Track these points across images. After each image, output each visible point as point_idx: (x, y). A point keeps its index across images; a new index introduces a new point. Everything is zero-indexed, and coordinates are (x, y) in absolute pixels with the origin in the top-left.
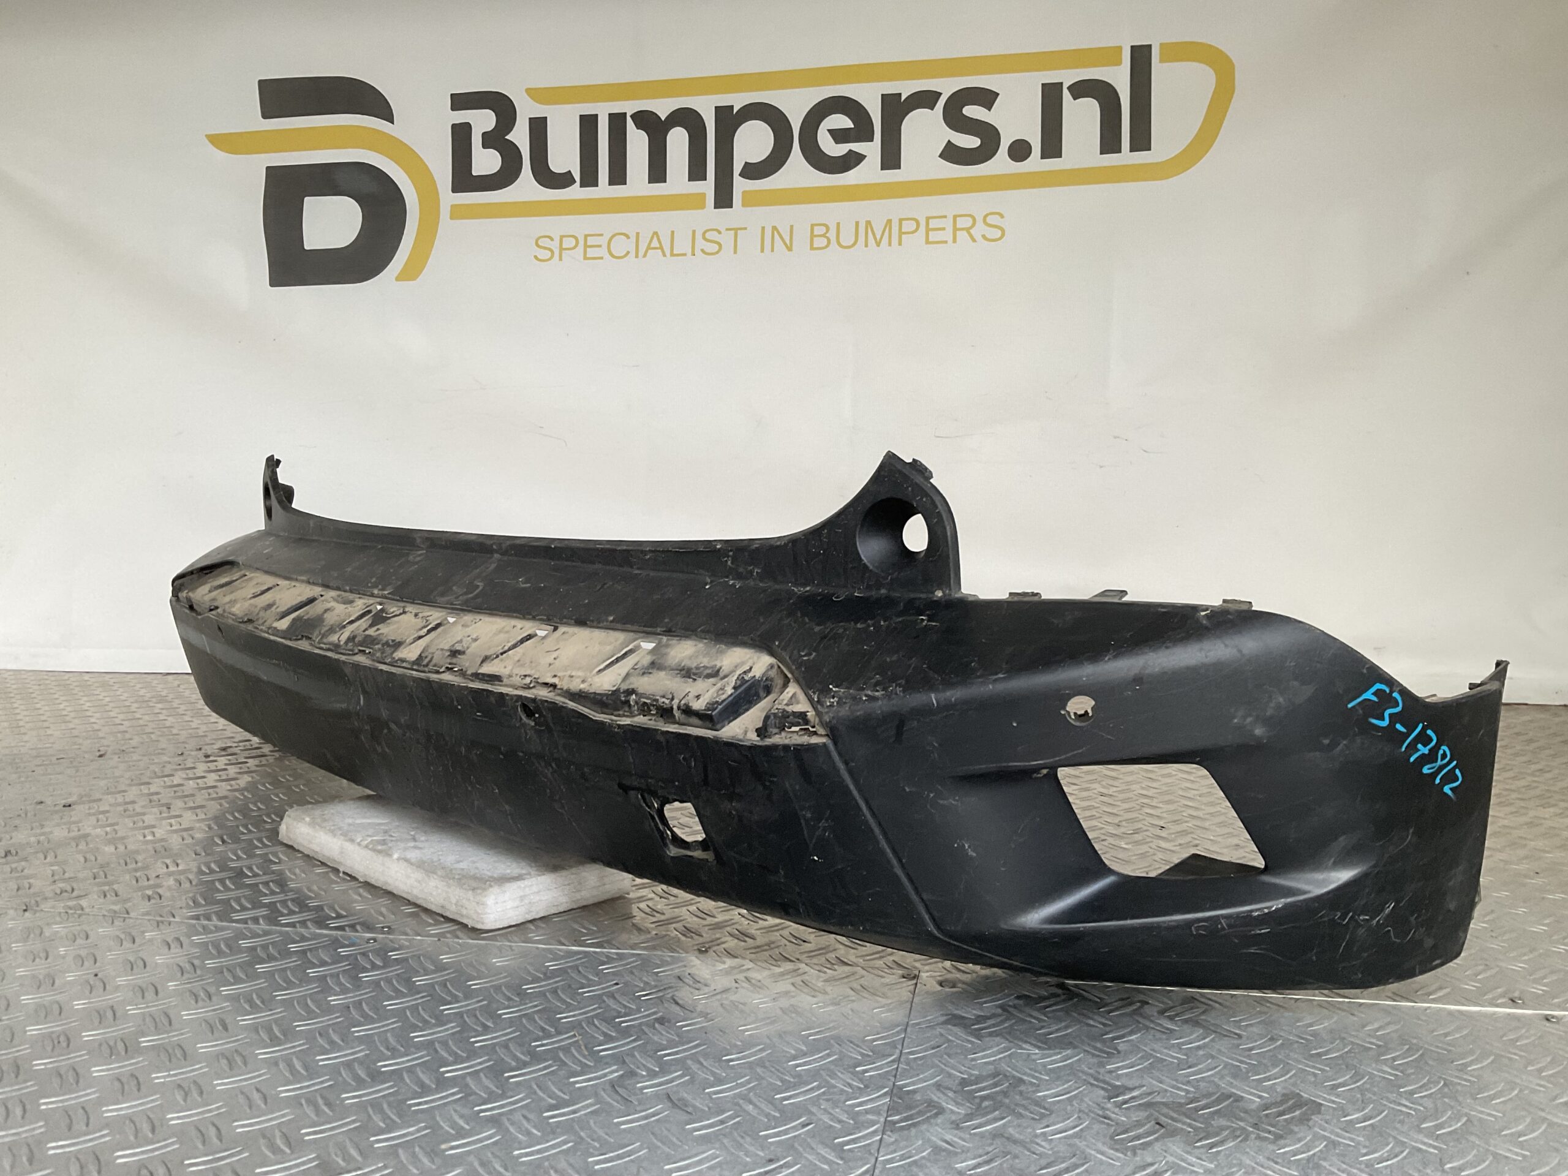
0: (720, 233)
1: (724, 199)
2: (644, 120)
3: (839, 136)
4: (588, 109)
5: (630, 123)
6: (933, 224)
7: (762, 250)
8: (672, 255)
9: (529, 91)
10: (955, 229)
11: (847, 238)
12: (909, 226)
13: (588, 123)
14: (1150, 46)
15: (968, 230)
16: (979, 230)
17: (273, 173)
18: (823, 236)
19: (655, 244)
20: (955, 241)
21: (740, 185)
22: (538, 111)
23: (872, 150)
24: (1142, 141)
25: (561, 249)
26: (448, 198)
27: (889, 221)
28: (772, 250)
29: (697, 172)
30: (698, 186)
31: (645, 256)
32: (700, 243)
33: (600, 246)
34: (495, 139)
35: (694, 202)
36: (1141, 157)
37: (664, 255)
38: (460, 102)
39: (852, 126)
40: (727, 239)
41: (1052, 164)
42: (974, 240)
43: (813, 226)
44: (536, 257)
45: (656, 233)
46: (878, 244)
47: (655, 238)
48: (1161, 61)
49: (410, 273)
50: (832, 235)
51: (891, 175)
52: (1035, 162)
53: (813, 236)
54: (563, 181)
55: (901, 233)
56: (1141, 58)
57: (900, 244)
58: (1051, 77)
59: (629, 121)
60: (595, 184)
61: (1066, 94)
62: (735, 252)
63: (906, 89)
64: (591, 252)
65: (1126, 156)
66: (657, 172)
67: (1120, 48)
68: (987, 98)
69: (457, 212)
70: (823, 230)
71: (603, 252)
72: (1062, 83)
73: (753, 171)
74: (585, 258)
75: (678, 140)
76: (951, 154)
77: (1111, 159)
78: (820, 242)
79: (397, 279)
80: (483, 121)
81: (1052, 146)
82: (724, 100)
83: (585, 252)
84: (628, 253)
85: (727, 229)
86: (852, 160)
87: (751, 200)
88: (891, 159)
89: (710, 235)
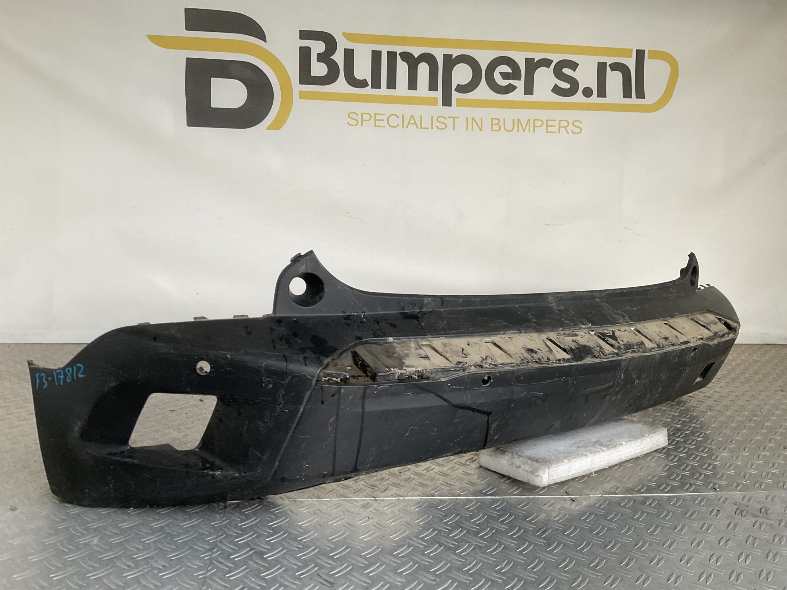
0: (445, 118)
1: (447, 101)
2: (406, 56)
3: (505, 76)
4: (377, 48)
5: (398, 58)
6: (550, 123)
7: (467, 130)
8: (421, 128)
9: (344, 34)
10: (560, 127)
11: (509, 127)
12: (538, 123)
13: (376, 55)
14: (644, 51)
15: (565, 127)
16: (571, 128)
17: (190, 62)
18: (498, 124)
19: (412, 121)
20: (559, 132)
21: (455, 95)
22: (350, 46)
23: (520, 84)
24: (641, 94)
25: (362, 120)
26: (297, 87)
27: (529, 120)
28: (472, 130)
29: (433, 87)
30: (433, 94)
31: (407, 127)
32: (436, 123)
33: (383, 120)
34: (323, 58)
35: (432, 102)
36: (640, 101)
37: (417, 128)
38: (305, 35)
39: (511, 72)
40: (449, 122)
41: (601, 100)
42: (568, 133)
43: (492, 119)
44: (348, 123)
45: (412, 116)
46: (524, 131)
47: (412, 119)
48: (649, 58)
49: (276, 125)
50: (502, 124)
51: (528, 98)
52: (594, 98)
53: (492, 124)
54: (362, 84)
55: (535, 127)
56: (640, 55)
57: (534, 132)
58: (602, 59)
59: (398, 56)
60: (379, 87)
61: (608, 68)
62: (454, 129)
63: (537, 57)
64: (378, 123)
65: (634, 100)
66: (412, 84)
67: (632, 50)
68: (573, 66)
69: (303, 95)
70: (497, 122)
71: (384, 123)
72: (606, 63)
73: (461, 89)
74: (375, 126)
75: (423, 69)
76: (556, 90)
77: (628, 101)
78: (496, 127)
79: (268, 129)
80: (318, 47)
81: (602, 93)
82: (448, 51)
83: (375, 123)
84: (398, 125)
85: (449, 117)
86: (510, 89)
87: (460, 103)
88: (529, 90)
89: (441, 119)
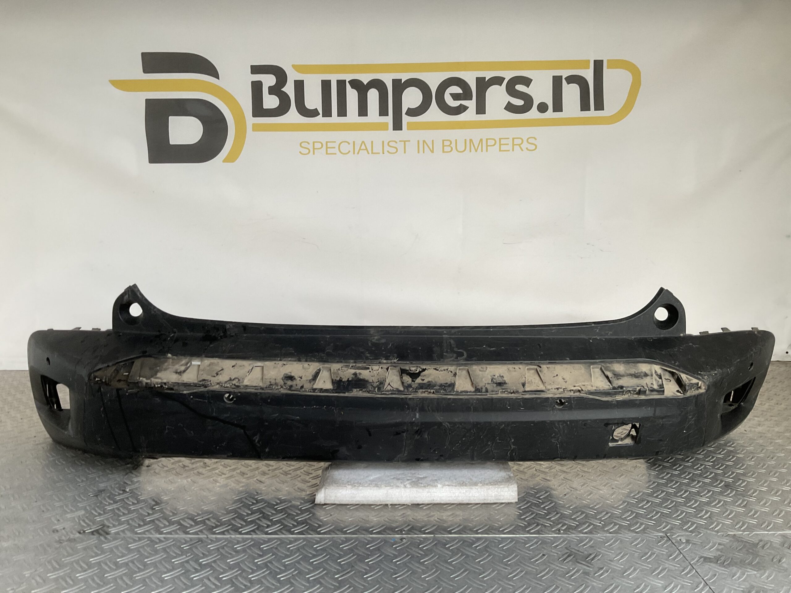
0: (396, 143)
1: (398, 126)
2: (355, 84)
3: (455, 97)
4: (326, 77)
5: (348, 86)
6: (503, 142)
7: (419, 152)
8: (372, 153)
9: (294, 66)
10: (513, 145)
11: (461, 147)
12: (491, 142)
13: (326, 85)
14: (602, 61)
15: (519, 145)
16: (525, 145)
17: (149, 102)
18: (449, 146)
19: (363, 147)
20: (513, 150)
21: (406, 119)
22: (299, 77)
23: (472, 104)
24: (599, 106)
25: (314, 149)
26: (250, 120)
27: (481, 140)
28: (424, 152)
29: (383, 112)
30: (384, 119)
31: (358, 153)
32: (386, 148)
33: (334, 148)
34: (275, 90)
35: (382, 127)
36: (599, 113)
37: (368, 153)
38: (256, 70)
39: (462, 92)
40: (400, 146)
41: (558, 115)
42: (522, 150)
43: (443, 141)
44: (300, 152)
45: (363, 142)
46: (476, 151)
47: (363, 144)
48: (608, 68)
49: (231, 158)
50: (453, 145)
51: (481, 117)
52: (550, 114)
53: (443, 146)
54: (313, 113)
55: (487, 146)
56: (598, 66)
57: (487, 151)
58: (557, 73)
59: (348, 84)
60: (330, 116)
61: (564, 81)
62: (405, 153)
63: (488, 75)
64: (330, 151)
65: (592, 113)
66: (363, 111)
67: (589, 61)
68: (527, 82)
69: (256, 128)
70: (448, 143)
71: (336, 150)
72: (562, 76)
73: (412, 112)
74: (327, 153)
75: (373, 95)
76: (510, 108)
77: (586, 114)
78: (447, 149)
79: (224, 161)
80: (269, 80)
81: (558, 106)
82: (397, 76)
83: (327, 150)
84: (349, 151)
85: (400, 141)
86: (461, 109)
87: (411, 127)
88: (481, 109)
89: (391, 144)
